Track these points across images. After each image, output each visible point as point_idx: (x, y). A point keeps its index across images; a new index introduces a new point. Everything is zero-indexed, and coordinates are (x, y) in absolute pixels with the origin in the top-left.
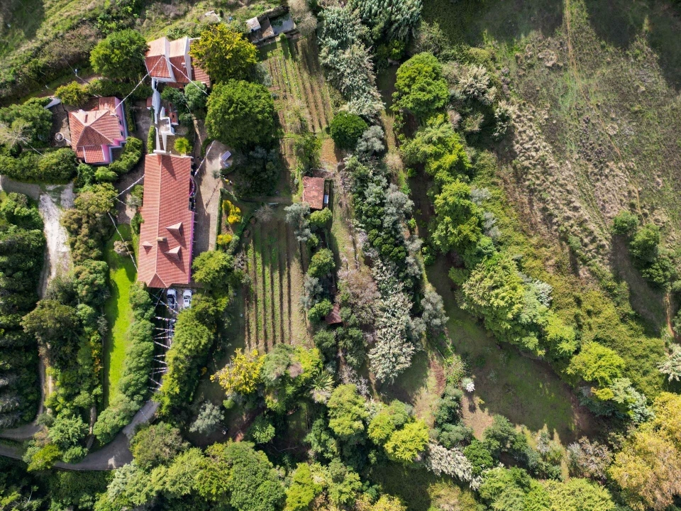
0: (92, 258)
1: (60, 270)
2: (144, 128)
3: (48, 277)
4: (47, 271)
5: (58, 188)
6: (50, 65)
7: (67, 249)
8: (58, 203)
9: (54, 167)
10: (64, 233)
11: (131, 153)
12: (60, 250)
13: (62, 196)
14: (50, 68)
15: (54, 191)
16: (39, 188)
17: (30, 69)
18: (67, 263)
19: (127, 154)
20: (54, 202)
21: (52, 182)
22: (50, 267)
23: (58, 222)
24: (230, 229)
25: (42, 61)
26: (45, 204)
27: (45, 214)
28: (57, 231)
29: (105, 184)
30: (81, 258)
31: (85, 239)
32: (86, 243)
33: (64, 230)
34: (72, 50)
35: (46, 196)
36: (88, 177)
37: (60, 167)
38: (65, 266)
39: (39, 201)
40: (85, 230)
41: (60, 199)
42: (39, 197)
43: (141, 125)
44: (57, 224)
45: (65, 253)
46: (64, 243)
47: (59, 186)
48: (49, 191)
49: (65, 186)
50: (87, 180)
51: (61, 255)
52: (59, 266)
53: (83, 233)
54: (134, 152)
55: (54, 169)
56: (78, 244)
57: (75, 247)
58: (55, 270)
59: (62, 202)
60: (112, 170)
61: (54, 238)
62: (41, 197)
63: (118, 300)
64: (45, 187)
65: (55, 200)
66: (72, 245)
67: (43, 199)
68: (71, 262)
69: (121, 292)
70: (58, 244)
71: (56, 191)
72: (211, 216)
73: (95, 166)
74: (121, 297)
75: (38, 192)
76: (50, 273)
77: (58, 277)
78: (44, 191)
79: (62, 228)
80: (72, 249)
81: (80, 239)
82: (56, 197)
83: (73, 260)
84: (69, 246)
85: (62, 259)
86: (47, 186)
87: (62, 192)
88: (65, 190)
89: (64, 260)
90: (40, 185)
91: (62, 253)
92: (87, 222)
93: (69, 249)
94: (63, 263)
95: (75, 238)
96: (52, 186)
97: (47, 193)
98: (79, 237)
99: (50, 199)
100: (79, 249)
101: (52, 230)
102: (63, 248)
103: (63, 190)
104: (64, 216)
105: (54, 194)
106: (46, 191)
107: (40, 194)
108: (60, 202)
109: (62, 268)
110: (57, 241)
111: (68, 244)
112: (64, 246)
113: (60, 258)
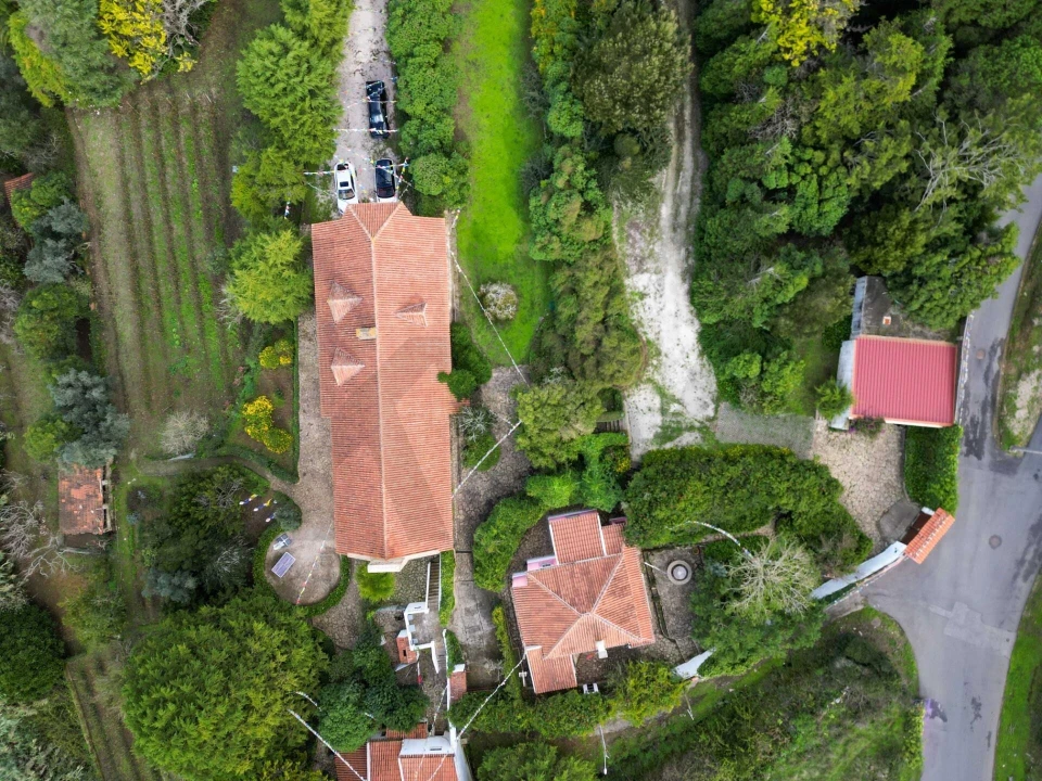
0: (569, 265)
1: (649, 225)
2: (476, 616)
3: (678, 204)
4: (682, 218)
5: (670, 439)
6: (707, 763)
7: (638, 281)
8: (666, 398)
9: (664, 494)
10: (645, 322)
11: (490, 550)
12: (654, 277)
13: (658, 419)
15: (679, 431)
16: (718, 435)
18: (633, 246)
19: (501, 548)
20: (679, 402)
21: (683, 455)
23: (664, 349)
24: (270, 383)
26: (700, 393)
27: (698, 368)
28: (663, 327)
29: (542, 462)
30: (586, 261)
31: (585, 312)
32: (581, 302)
33: (647, 333)
35: (701, 415)
36: (591, 475)
37: (646, 497)
38: (638, 236)
39: (717, 401)
40: (585, 335)
41: (663, 411)
42: (716, 411)
43: (485, 623)
44: (666, 345)
45: (640, 271)
46: (643, 296)
47: (668, 446)
48: (691, 428)
49: (654, 448)
50: (594, 467)
51: (650, 264)
52: (651, 235)
53: (589, 327)
54: (485, 554)
55: (663, 490)
56: (601, 295)
58: (662, 223)
59: (657, 402)
60: (535, 501)
61: (670, 308)
62: (710, 412)
64: (703, 438)
65: (674, 407)
66: (615, 290)
67: (706, 405)
68: (621, 248)
70: (659, 293)
71: (673, 430)
72: (313, 410)
73: (576, 506)
75: (719, 422)
77: (654, 207)
78: (704, 428)
79: (651, 336)
80: (617, 282)
81: (597, 310)
82: (676, 414)
83: (614, 252)
84: (629, 290)
85: (647, 253)
86: (699, 440)
87: (659, 430)
88: (651, 436)
89: (642, 250)
90: (717, 442)
91: (647, 271)
92: (584, 357)
93: (627, 282)
94: (642, 244)
95: (609, 312)
96: (684, 443)
97: (697, 425)
98: (600, 316)
99: (689, 408)
100: (596, 283)
101: (676, 327)
102: (646, 284)
103: (657, 436)
104: (650, 368)
105: (678, 422)
106: (699, 429)
107: (714, 418)
108: (662, 403)
109: (644, 231)
110: (663, 300)
111: (632, 293)
112: (642, 289)
113: (651, 254)
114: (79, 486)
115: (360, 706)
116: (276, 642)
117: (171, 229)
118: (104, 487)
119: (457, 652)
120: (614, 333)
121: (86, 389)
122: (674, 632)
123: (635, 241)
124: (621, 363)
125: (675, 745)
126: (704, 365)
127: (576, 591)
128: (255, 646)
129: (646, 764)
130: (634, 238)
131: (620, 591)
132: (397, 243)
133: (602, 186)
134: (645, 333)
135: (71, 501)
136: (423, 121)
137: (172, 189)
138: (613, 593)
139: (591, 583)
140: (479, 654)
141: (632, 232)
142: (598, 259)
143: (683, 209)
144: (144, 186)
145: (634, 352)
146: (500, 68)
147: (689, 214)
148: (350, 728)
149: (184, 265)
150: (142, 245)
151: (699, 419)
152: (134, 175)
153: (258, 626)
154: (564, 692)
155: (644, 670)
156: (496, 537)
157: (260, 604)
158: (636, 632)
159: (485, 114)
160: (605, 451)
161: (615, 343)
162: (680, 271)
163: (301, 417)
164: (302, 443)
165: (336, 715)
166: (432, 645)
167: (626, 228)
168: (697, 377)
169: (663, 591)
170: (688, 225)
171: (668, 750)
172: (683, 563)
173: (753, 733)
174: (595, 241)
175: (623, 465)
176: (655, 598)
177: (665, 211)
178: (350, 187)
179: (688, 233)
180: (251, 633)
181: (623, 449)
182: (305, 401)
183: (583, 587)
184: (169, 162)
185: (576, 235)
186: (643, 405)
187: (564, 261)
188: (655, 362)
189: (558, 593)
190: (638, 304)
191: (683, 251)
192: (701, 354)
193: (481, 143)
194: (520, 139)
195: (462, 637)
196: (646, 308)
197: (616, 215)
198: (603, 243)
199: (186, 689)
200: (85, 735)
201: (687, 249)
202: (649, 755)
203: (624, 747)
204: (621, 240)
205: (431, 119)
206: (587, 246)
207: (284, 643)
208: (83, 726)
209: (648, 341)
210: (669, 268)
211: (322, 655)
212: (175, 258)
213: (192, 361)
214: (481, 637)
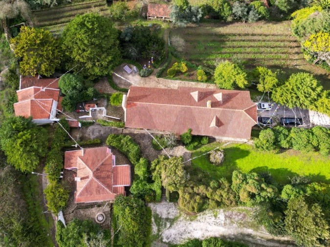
0: (230, 186)
1: (245, 223)
3: (253, 237)
4: (247, 238)
5: (156, 221)
6: (22, 219)
7: (221, 214)
8: (172, 221)
9: (135, 212)
10: (204, 216)
11: (122, 141)
12: (223, 222)
13: (164, 216)
14: (26, 219)
15: (158, 225)
16: (155, 242)
17: (22, 240)
18: (236, 215)
19: (122, 145)
20: (170, 226)
21: (149, 224)
22: (243, 235)
23: (192, 223)
24: (192, 73)
25: (17, 226)
26: (173, 236)
27: (184, 237)
28: (202, 223)
29: (153, 165)
30: (231, 193)
31: (211, 190)
32: (215, 189)
33: (200, 216)
34: (11, 193)
35: (163, 235)
36: (145, 185)
37: (135, 205)
38: (240, 217)
39: (169, 244)
40: (201, 189)
41: (167, 219)
42: (165, 243)
43: (94, 137)
44: (194, 224)
45: (226, 217)
46: (215, 216)
47: (153, 219)
48: (159, 230)
49: (153, 213)
50: (148, 186)
51: (228, 221)
52: (240, 223)
53: (204, 191)
54: (121, 139)
55: (137, 212)
56: (217, 198)
57: (219, 200)
58: (245, 229)
59: (171, 217)
60: (138, 160)
61: (210, 228)
62: (165, 240)
63: (270, 168)
64: (154, 235)
65: (168, 225)
66: (219, 204)
67: (168, 238)
68: (235, 210)
69: (261, 165)
70: (216, 224)
71: (159, 223)
72: (181, 85)
73: (134, 177)
74: (266, 165)
75: (160, 244)
76: (249, 235)
77: (252, 226)
78: (158, 237)
79: (199, 218)
80: (222, 205)
81: (211, 195)
82: (166, 224)
83: (234, 206)
84: (218, 211)
85: (233, 220)
86: (153, 233)
87: (160, 216)
88: (158, 213)
89: (234, 218)
90: (152, 241)
91: (226, 219)
92: (192, 188)
93: (222, 210)
94: (237, 219)
95: (210, 200)
96: (153, 227)
97: (160, 233)
98: (209, 196)
99: (167, 230)
100: (222, 196)
101: (202, 230)
102: (220, 218)
103: (158, 215)
104: (185, 216)
105: (162, 225)
106: (158, 234)
107: (162, 242)
108: (170, 219)
109: (242, 220)
110: (213, 225)
111: (217, 212)
112: (218, 216)
113: (232, 222)
114: (164, 10)
115: (74, 88)
116: (103, 63)
117: (249, 47)
118: (162, 17)
119: (86, 125)
120: (201, 201)
121: (196, 16)
122: (76, 213)
123: (238, 216)
124: (189, 202)
125: (31, 207)
126: (185, 239)
127: (102, 172)
128: (103, 56)
129: (27, 194)
130: (239, 215)
131: (98, 190)
132: (242, 119)
133: (261, 203)
134: (200, 215)
135: (159, 7)
136: (287, 136)
137: (262, 50)
138: (98, 187)
139: (104, 178)
140: (83, 133)
141: (242, 215)
142: (232, 198)
143: (250, 239)
144: (264, 41)
145: (193, 208)
146: (309, 170)
147: (249, 241)
148: (67, 83)
149: (235, 50)
150: (243, 38)
151: (163, 234)
152: (268, 38)
153: (110, 58)
154: (63, 163)
155: (65, 196)
156: (127, 144)
157: (116, 60)
158: (81, 194)
159: (290, 161)
160: (154, 192)
161: (197, 201)
162: (225, 234)
163: (179, 81)
164: (170, 80)
165: (73, 79)
166: (90, 116)
167: (244, 213)
168: (180, 236)
169: (94, 210)
170: (244, 241)
171: (30, 204)
172: (104, 220)
173: (30, 241)
174: (239, 198)
175: (147, 198)
176: (92, 206)
177: (250, 231)
178: (262, 107)
179: (240, 240)
180: (108, 55)
181: (154, 199)
182: (185, 83)
183: (103, 175)
184: (272, 50)
185: (242, 190)
186: (171, 210)
187: (232, 184)
188: (188, 218)
189: (102, 164)
190: (212, 214)
191: (233, 237)
192: (189, 239)
193: (279, 158)
194: (280, 174)
195: (91, 128)
196: (210, 217)
197: (250, 209)
198: (238, 202)
199: (96, 32)
200: (80, 3)
201: (233, 239)
202: (30, 195)
203: (35, 186)
204: (239, 210)
205: (288, 139)
206: (237, 194)
207: (102, 65)
208: (84, 3)
209: (197, 216)
210: (226, 229)
211: (94, 78)
212: (238, 47)
213: (202, 49)
214: (89, 135)
